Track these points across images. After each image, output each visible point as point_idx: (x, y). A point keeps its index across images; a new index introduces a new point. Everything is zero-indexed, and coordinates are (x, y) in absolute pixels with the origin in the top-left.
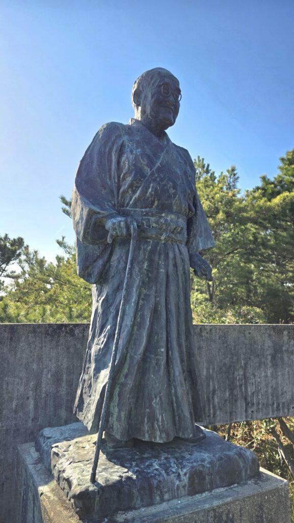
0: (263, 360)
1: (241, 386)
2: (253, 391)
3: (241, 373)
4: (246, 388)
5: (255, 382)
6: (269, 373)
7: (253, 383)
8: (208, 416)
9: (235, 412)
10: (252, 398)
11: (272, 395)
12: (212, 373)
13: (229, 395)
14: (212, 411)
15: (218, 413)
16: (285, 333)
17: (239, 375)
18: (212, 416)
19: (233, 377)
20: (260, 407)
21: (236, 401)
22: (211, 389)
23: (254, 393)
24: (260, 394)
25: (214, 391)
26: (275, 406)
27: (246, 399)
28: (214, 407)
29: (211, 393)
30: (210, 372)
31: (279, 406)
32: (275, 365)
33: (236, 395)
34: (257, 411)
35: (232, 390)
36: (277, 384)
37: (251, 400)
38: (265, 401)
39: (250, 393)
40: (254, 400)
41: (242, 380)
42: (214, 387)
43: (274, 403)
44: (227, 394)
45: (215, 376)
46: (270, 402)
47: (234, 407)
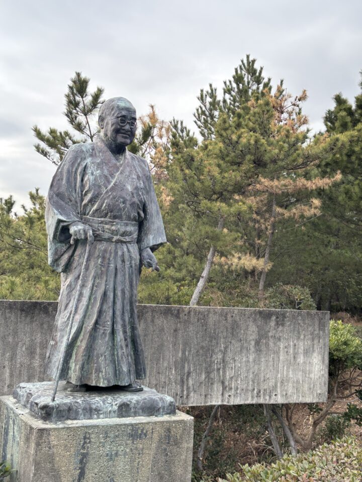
0: (245, 345)
1: (218, 370)
2: (231, 376)
3: (220, 356)
4: (224, 372)
5: (235, 367)
6: (251, 358)
7: (232, 368)
8: (181, 397)
9: (211, 395)
10: (230, 382)
11: (253, 382)
12: (188, 355)
13: (205, 378)
14: (185, 393)
15: (192, 394)
16: (274, 318)
17: (217, 359)
18: (185, 397)
19: (211, 360)
20: (238, 392)
21: (212, 384)
22: (186, 370)
23: (232, 377)
24: (239, 379)
25: (189, 373)
26: (255, 392)
27: (223, 383)
28: (188, 388)
29: (186, 375)
30: (185, 354)
31: (260, 392)
32: (258, 351)
33: (212, 379)
34: (234, 396)
35: (208, 373)
36: (259, 369)
37: (229, 385)
38: (244, 387)
39: (228, 377)
40: (232, 384)
41: (220, 364)
42: (190, 369)
43: (254, 389)
44: (203, 376)
45: (191, 358)
46: (250, 388)
47: (210, 390)
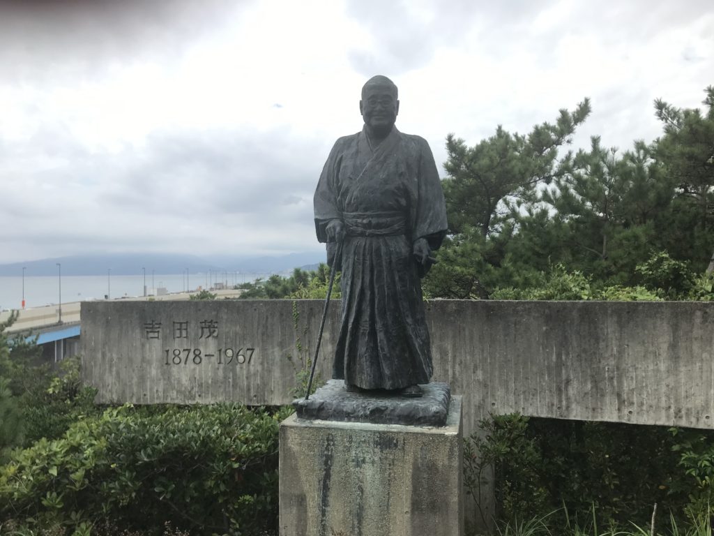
0: (651, 349)
1: (612, 379)
2: (631, 388)
3: (613, 362)
4: (620, 382)
5: (636, 377)
6: (663, 367)
7: (632, 377)
8: (559, 408)
9: (601, 409)
10: (630, 395)
11: (668, 397)
12: (566, 359)
13: (592, 388)
14: (564, 403)
15: (574, 406)
17: (608, 365)
18: (564, 408)
19: (599, 367)
20: (644, 408)
21: (603, 396)
22: (564, 377)
23: (633, 389)
24: (645, 393)
25: (568, 382)
26: (672, 411)
27: (619, 395)
28: (568, 399)
29: (563, 383)
30: (561, 358)
31: (680, 411)
32: (675, 358)
33: (602, 389)
34: (638, 413)
35: (595, 383)
36: (677, 382)
37: (628, 398)
38: (654, 403)
39: (626, 389)
40: (633, 398)
41: (613, 372)
42: (568, 376)
43: (670, 407)
44: (589, 386)
45: (569, 363)
46: (663, 404)
47: (599, 403)
